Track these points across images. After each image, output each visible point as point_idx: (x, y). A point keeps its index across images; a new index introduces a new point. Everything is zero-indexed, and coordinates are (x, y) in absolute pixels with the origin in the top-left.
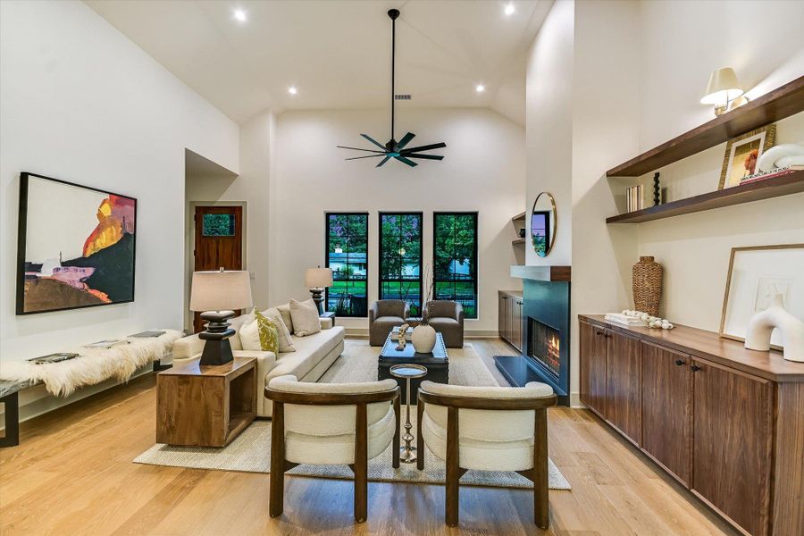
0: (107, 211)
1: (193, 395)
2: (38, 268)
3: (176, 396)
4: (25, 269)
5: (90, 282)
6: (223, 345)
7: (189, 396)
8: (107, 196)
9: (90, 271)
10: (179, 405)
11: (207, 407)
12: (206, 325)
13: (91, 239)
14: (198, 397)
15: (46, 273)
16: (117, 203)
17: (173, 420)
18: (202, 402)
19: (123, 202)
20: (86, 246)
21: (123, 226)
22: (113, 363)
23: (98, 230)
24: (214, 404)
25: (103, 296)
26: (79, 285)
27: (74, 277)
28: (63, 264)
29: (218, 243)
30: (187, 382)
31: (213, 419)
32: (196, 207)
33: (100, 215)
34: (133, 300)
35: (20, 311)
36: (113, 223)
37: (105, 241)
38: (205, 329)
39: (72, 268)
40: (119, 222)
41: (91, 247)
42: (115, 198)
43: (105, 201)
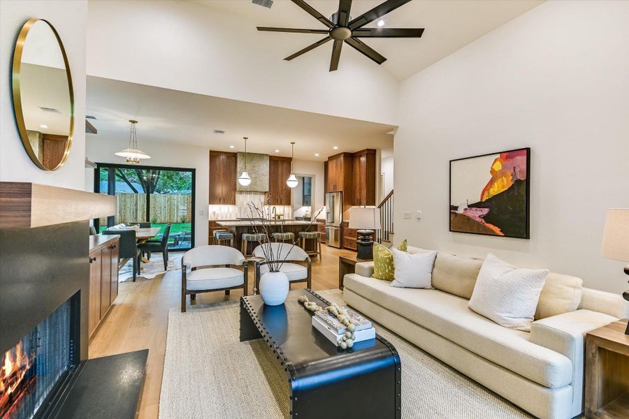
0: (498, 166)
2: (457, 208)
4: (453, 208)
5: (487, 218)
8: (498, 156)
9: (486, 211)
13: (486, 189)
15: (460, 211)
16: (507, 158)
19: (514, 154)
20: (483, 194)
21: (514, 175)
23: (491, 182)
25: (497, 230)
26: (479, 220)
27: (476, 214)
28: (469, 206)
33: (492, 171)
34: (529, 238)
35: (450, 230)
36: (504, 174)
37: (498, 189)
39: (474, 209)
40: (509, 173)
41: (486, 194)
42: (505, 154)
43: (496, 160)
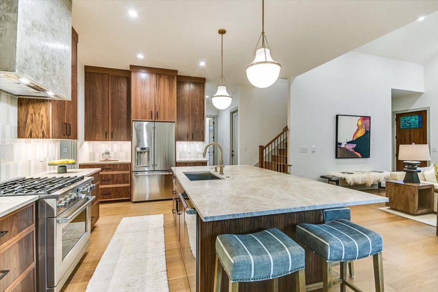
0: (360, 123)
1: (401, 191)
2: (341, 144)
3: (393, 190)
4: (338, 144)
5: (355, 149)
6: (414, 175)
7: (399, 191)
8: (360, 118)
9: (355, 145)
10: (395, 194)
11: (407, 197)
12: (406, 166)
13: (355, 134)
14: (403, 192)
15: (343, 146)
16: (363, 119)
17: (393, 199)
18: (405, 194)
19: (366, 118)
20: (354, 136)
21: (366, 128)
22: (365, 179)
23: (357, 130)
24: (410, 196)
25: (359, 155)
26: (352, 150)
27: (351, 147)
28: (347, 143)
29: (410, 131)
30: (398, 186)
31: (410, 203)
32: (397, 114)
33: (358, 125)
34: (369, 157)
35: (337, 157)
36: (362, 127)
37: (360, 134)
38: (406, 168)
39: (350, 144)
40: (364, 127)
41: (355, 137)
42: (363, 118)
43: (359, 120)
